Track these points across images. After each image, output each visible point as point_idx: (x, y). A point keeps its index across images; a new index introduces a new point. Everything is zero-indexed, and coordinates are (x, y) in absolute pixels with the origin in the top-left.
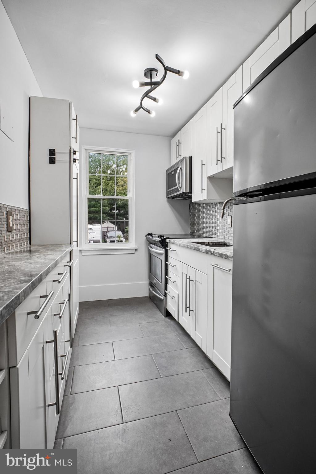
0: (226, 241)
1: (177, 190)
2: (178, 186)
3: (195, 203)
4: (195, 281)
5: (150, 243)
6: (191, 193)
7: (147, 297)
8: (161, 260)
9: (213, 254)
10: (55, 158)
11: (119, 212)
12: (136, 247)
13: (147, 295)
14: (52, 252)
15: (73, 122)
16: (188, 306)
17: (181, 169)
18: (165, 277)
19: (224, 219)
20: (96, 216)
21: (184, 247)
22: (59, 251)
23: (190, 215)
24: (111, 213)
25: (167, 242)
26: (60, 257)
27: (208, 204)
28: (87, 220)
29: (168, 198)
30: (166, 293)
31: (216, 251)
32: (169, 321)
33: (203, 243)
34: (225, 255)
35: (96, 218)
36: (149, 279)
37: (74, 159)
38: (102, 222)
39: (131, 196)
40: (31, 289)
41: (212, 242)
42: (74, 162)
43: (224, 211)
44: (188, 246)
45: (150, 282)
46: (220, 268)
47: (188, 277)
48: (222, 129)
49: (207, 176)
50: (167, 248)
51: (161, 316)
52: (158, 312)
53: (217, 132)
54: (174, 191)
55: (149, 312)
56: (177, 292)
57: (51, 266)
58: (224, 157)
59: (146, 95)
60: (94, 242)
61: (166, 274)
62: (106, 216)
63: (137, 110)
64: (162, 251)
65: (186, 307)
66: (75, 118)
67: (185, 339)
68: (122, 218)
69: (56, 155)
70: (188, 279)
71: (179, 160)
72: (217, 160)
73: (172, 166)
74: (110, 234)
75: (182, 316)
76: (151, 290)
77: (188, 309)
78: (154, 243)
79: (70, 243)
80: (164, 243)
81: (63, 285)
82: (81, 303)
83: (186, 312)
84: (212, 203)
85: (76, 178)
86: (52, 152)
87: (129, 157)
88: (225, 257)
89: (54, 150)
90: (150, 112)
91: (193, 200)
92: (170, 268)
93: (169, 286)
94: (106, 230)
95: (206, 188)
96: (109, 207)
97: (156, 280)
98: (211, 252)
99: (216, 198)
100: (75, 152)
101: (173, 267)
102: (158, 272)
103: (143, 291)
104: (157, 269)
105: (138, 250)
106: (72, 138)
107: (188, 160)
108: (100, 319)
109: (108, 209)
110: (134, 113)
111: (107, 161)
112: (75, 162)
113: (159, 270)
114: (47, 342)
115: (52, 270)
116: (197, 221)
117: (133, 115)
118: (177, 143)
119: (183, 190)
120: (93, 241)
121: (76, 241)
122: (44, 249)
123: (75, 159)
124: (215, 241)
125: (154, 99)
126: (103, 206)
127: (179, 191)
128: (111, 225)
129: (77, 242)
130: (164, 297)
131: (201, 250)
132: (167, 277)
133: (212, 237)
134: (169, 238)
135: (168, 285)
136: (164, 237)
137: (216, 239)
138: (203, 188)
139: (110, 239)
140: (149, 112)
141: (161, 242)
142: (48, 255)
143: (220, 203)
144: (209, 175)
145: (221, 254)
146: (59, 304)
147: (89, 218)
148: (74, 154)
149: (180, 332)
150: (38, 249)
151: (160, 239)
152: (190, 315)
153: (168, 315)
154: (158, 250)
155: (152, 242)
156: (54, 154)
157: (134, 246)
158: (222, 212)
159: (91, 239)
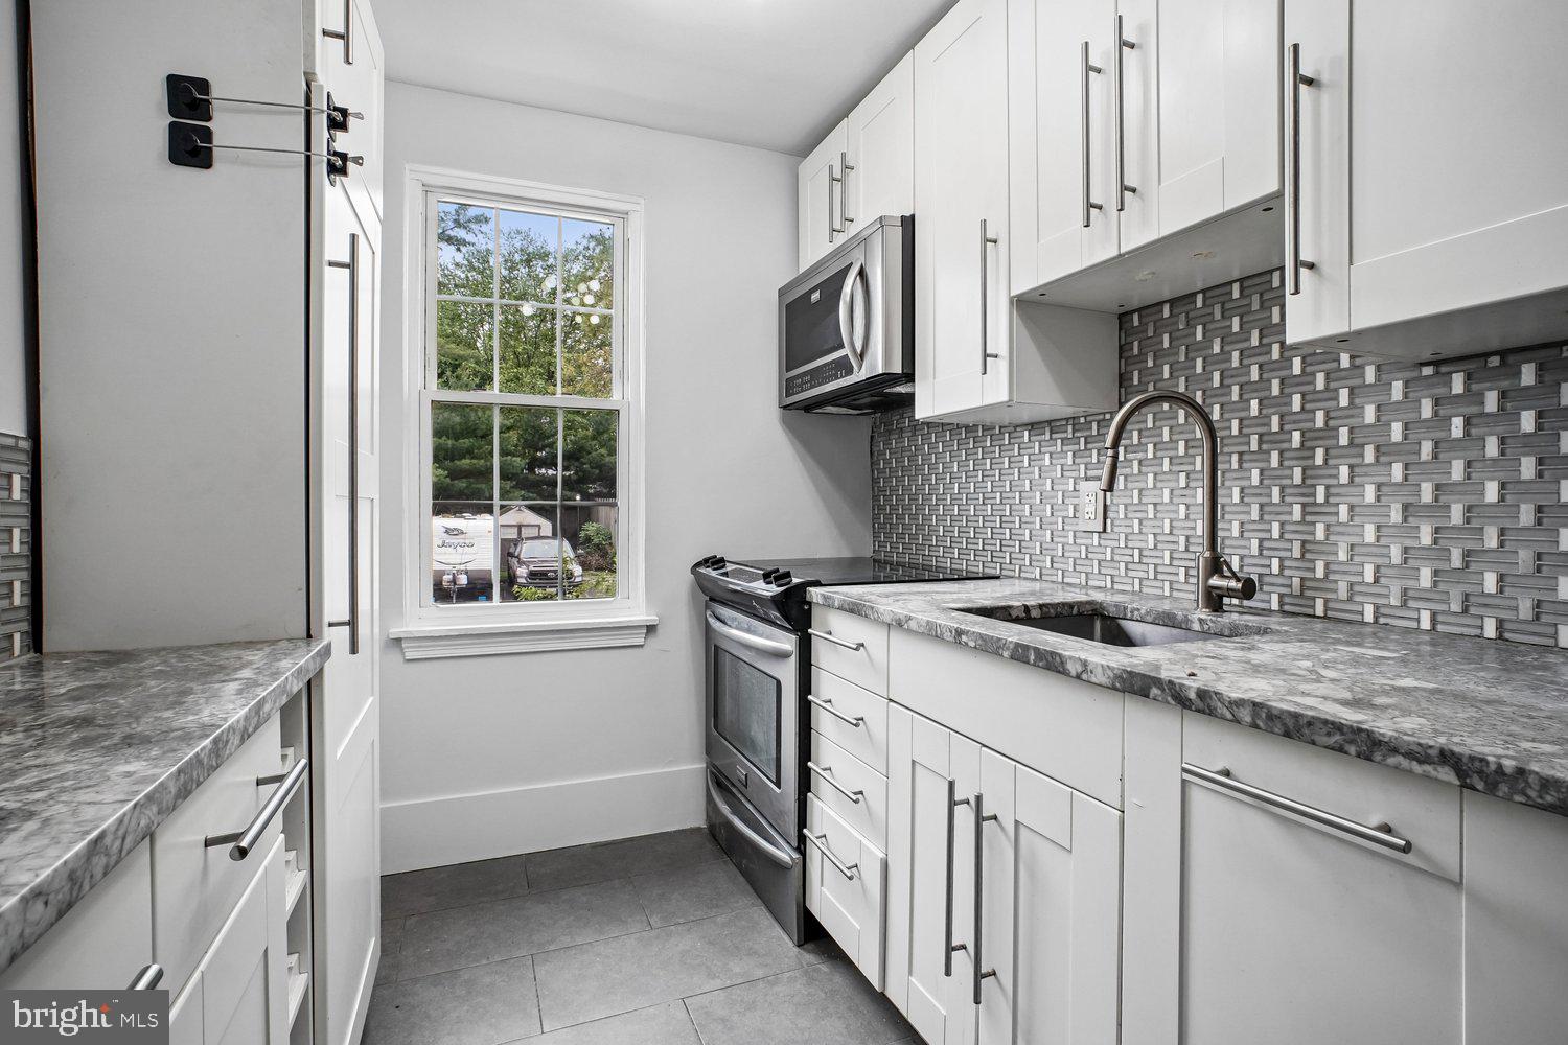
1: (840, 368)
2: (843, 352)
3: (928, 424)
5: (712, 599)
6: (912, 382)
7: (699, 829)
8: (779, 683)
10: (208, 131)
12: (652, 618)
13: (700, 821)
17: (862, 273)
18: (800, 763)
20: (479, 486)
23: (875, 481)
24: (531, 477)
25: (810, 604)
28: (430, 501)
29: (785, 407)
30: (802, 839)
32: (824, 967)
33: (1007, 615)
35: (477, 494)
36: (707, 753)
37: (335, 154)
38: (496, 509)
39: (629, 396)
41: (1041, 606)
42: (333, 169)
45: (715, 766)
48: (1120, 46)
49: (1017, 292)
50: (806, 630)
51: (781, 940)
53: (1088, 69)
54: (818, 376)
56: (872, 848)
62: (514, 487)
64: (788, 642)
65: (950, 948)
69: (216, 114)
71: (840, 239)
72: (1089, 205)
73: (801, 271)
74: (526, 550)
76: (725, 809)
77: (955, 952)
78: (740, 603)
79: (309, 636)
80: (793, 609)
83: (948, 971)
85: (347, 259)
86: (188, 98)
87: (618, 231)
89: (203, 85)
92: (823, 723)
93: (825, 810)
94: (512, 534)
95: (1003, 350)
96: (523, 456)
97: (746, 766)
100: (338, 117)
101: (849, 721)
104: (755, 718)
105: (659, 628)
106: (322, 31)
107: (897, 235)
109: (519, 462)
112: (343, 171)
113: (766, 727)
116: (910, 504)
118: (831, 168)
121: (346, 617)
123: (344, 158)
126: (504, 453)
127: (849, 372)
128: (532, 518)
129: (352, 623)
130: (795, 855)
132: (807, 762)
134: (817, 584)
135: (816, 800)
136: (795, 580)
138: (988, 352)
139: (528, 566)
141: (779, 602)
144: (1024, 290)
147: (440, 491)
148: (335, 123)
151: (773, 589)
153: (812, 934)
154: (761, 636)
155: (719, 593)
156: (202, 109)
157: (641, 615)
158: (1109, 461)
159: (458, 567)
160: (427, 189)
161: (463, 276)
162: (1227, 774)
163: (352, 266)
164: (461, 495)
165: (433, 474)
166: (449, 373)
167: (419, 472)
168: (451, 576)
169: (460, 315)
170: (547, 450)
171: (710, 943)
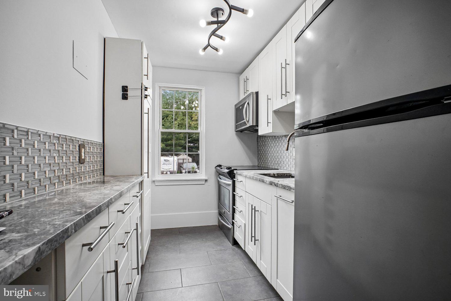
0: (291, 173)
1: (245, 124)
2: (245, 120)
3: (262, 136)
4: (260, 212)
5: (219, 174)
6: (258, 126)
7: (216, 225)
8: (229, 191)
9: (276, 185)
10: (127, 94)
11: (194, 145)
12: (206, 178)
13: (217, 224)
14: (121, 183)
15: (145, 61)
16: (253, 235)
17: (248, 103)
18: (233, 207)
19: (289, 151)
21: (250, 178)
22: (127, 182)
23: (258, 148)
25: (235, 174)
26: (126, 188)
27: (275, 136)
28: (160, 153)
29: (236, 131)
30: (233, 223)
31: (280, 183)
32: (237, 249)
33: (269, 175)
34: (288, 186)
36: (218, 209)
37: (145, 95)
38: (174, 154)
39: (202, 130)
40: (86, 221)
41: (277, 174)
42: (145, 98)
43: (288, 144)
44: (253, 177)
45: (219, 211)
46: (283, 199)
47: (253, 208)
48: (286, 64)
49: (273, 110)
50: (234, 179)
51: (229, 244)
52: (226, 240)
53: (282, 68)
54: (241, 125)
55: (217, 240)
56: (243, 222)
57: (114, 197)
58: (289, 91)
59: (213, 33)
60: (171, 173)
61: (234, 204)
62: (182, 149)
63: (205, 49)
64: (230, 182)
65: (252, 237)
66: (147, 57)
67: (251, 267)
68: (196, 150)
69: (128, 91)
70: (254, 210)
71: (246, 95)
72: (282, 94)
73: (240, 101)
74: (184, 166)
75: (248, 245)
76: (220, 219)
77: (253, 238)
78: (223, 174)
79: (141, 175)
80: (231, 174)
81: (130, 215)
82: (153, 231)
83: (252, 241)
84: (278, 136)
85: (147, 112)
86: (125, 89)
87: (199, 93)
88: (288, 188)
89: (127, 87)
90: (218, 50)
91: (260, 133)
92: (237, 198)
93: (237, 216)
94: (181, 161)
95: (272, 122)
96: (184, 140)
97: (224, 210)
98: (274, 183)
99: (281, 131)
100: (146, 89)
101: (240, 197)
102: (227, 202)
103: (212, 220)
104: (226, 199)
105: (208, 180)
106: (144, 75)
107: (255, 95)
108: (170, 246)
109: (183, 142)
110: (202, 51)
111: (183, 98)
112: (147, 98)
113: (228, 201)
114: (108, 272)
115: (115, 201)
116: (264, 153)
117: (201, 53)
118: (244, 79)
119: (250, 124)
120: (170, 171)
122: (115, 180)
123: (147, 95)
124: (280, 173)
125: (221, 38)
126: (179, 140)
127: (246, 125)
128: (187, 157)
129: (148, 173)
130: (232, 226)
131: (265, 181)
132: (234, 207)
133: (278, 168)
134: (236, 170)
135: (236, 214)
136: (232, 169)
137: (282, 170)
138: (268, 122)
139: (185, 170)
140: (216, 50)
141: (228, 173)
142: (116, 186)
143: (286, 136)
144: (274, 109)
145: (285, 185)
146: (126, 233)
147: (163, 150)
148: (145, 90)
149: (247, 260)
150: (109, 180)
151: (228, 171)
152: (255, 245)
153: (235, 243)
154: (227, 181)
155: (221, 173)
156: (127, 91)
157: (204, 177)
158: (287, 144)
159: (167, 170)
160: (160, 87)
161: (169, 92)
162: (281, 196)
163: (148, 113)
164: (168, 151)
165: (161, 145)
166: (165, 118)
167: (158, 145)
168: (166, 172)
169: (168, 103)
170: (191, 138)
171: (214, 244)
